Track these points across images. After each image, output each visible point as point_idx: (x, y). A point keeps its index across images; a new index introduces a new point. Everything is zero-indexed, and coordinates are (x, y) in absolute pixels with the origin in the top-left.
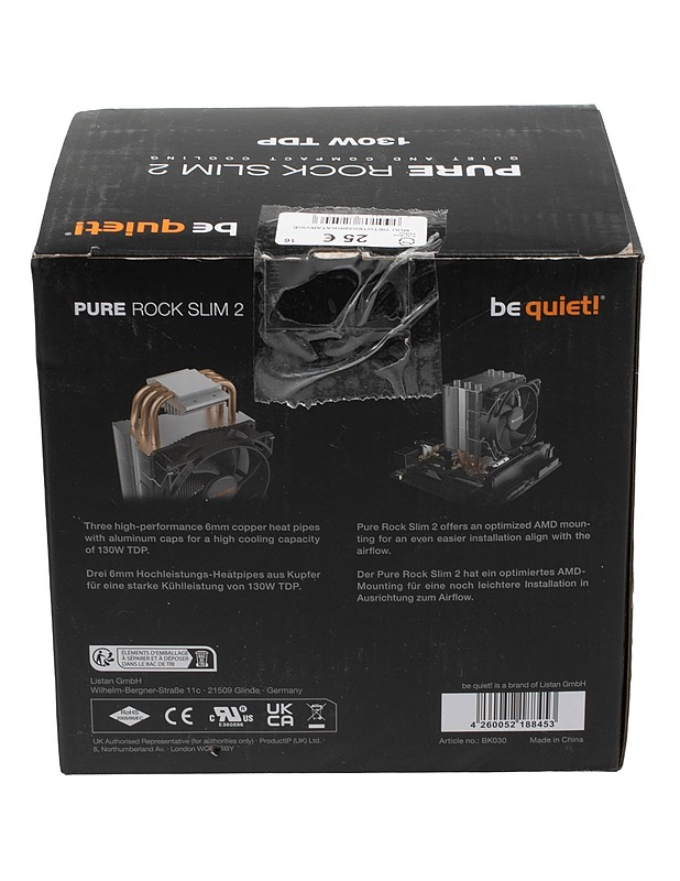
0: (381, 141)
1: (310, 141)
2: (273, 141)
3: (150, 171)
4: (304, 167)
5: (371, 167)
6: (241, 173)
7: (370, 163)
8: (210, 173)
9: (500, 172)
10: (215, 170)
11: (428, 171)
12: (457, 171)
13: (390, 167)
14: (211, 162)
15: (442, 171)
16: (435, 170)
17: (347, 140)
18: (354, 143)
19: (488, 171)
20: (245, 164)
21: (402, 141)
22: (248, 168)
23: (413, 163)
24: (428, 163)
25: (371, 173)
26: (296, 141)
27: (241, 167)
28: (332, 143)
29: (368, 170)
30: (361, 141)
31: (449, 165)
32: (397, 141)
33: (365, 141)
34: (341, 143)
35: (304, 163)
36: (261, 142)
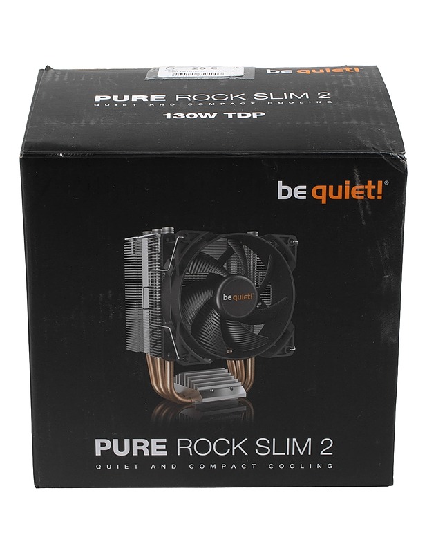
0: (182, 116)
1: (230, 115)
2: (255, 115)
3: (328, 94)
4: (232, 99)
5: (189, 99)
6: (271, 94)
7: (190, 102)
8: (291, 94)
9: (108, 97)
10: (288, 96)
11: (153, 98)
12: (135, 98)
13: (177, 100)
14: (291, 100)
15: (145, 98)
16: (149, 98)
17: (205, 117)
18: (201, 115)
19: (115, 98)
20: (269, 100)
21: (168, 116)
22: (267, 98)
23: (162, 102)
24: (153, 102)
25: (190, 96)
26: (239, 115)
27: (272, 98)
28: (215, 114)
29: (191, 98)
30: (196, 116)
31: (140, 101)
32: (172, 116)
33: (193, 116)
34: (209, 114)
35: (232, 101)
36: (263, 114)
